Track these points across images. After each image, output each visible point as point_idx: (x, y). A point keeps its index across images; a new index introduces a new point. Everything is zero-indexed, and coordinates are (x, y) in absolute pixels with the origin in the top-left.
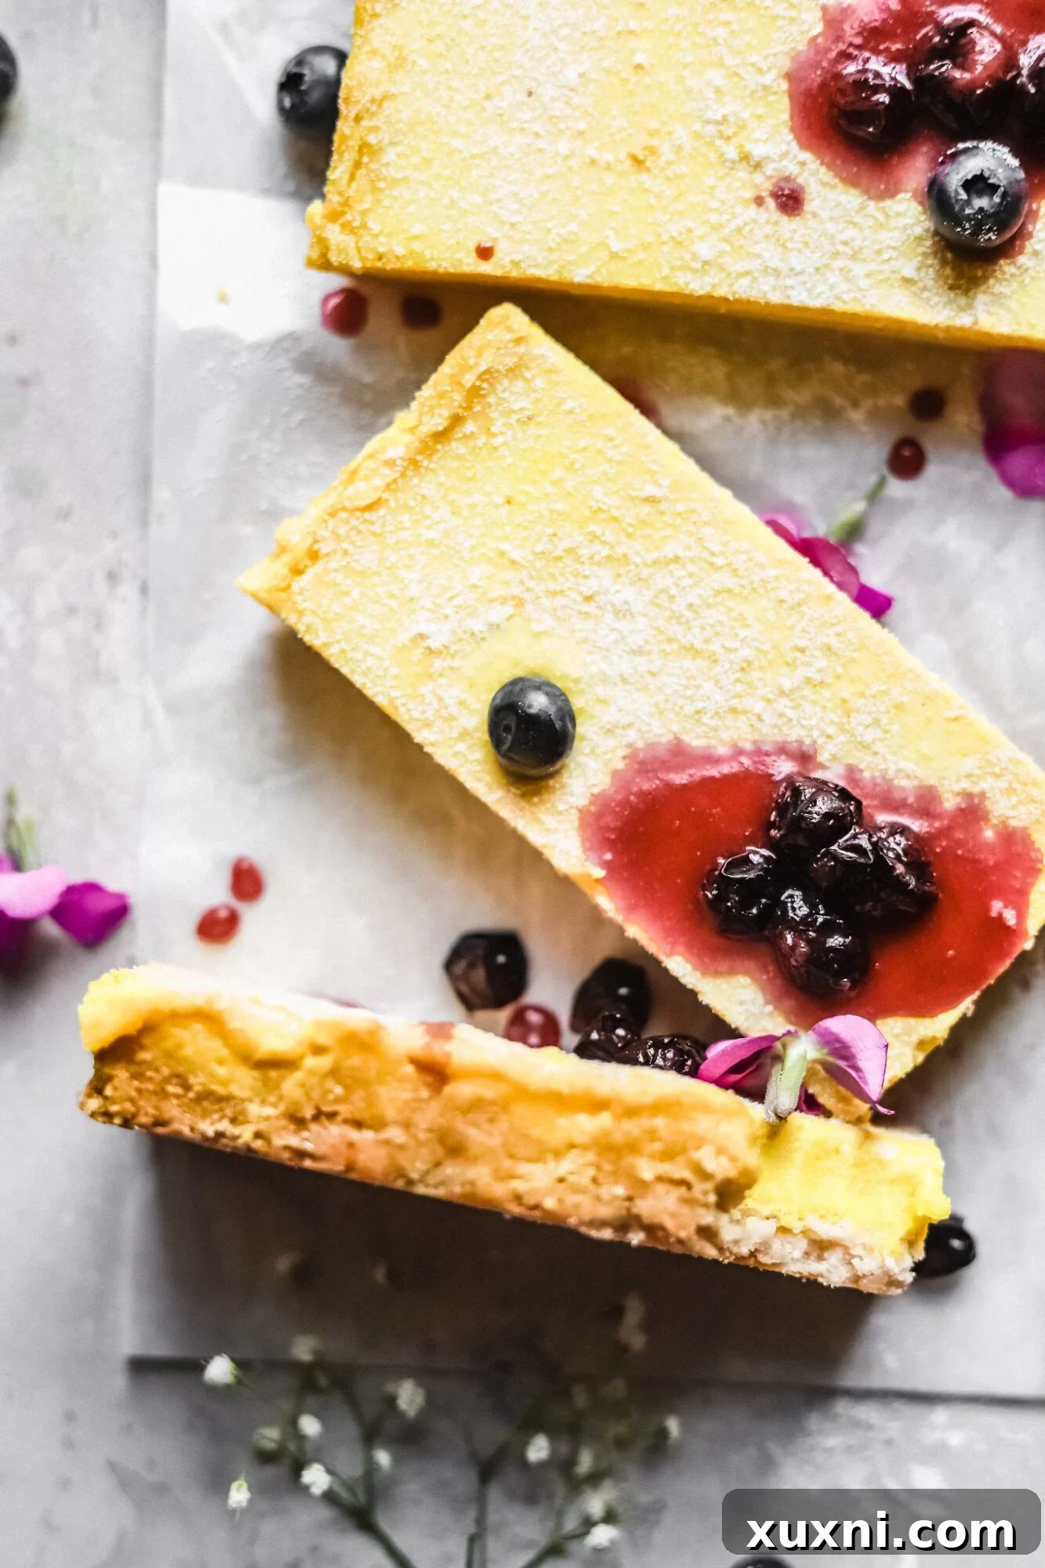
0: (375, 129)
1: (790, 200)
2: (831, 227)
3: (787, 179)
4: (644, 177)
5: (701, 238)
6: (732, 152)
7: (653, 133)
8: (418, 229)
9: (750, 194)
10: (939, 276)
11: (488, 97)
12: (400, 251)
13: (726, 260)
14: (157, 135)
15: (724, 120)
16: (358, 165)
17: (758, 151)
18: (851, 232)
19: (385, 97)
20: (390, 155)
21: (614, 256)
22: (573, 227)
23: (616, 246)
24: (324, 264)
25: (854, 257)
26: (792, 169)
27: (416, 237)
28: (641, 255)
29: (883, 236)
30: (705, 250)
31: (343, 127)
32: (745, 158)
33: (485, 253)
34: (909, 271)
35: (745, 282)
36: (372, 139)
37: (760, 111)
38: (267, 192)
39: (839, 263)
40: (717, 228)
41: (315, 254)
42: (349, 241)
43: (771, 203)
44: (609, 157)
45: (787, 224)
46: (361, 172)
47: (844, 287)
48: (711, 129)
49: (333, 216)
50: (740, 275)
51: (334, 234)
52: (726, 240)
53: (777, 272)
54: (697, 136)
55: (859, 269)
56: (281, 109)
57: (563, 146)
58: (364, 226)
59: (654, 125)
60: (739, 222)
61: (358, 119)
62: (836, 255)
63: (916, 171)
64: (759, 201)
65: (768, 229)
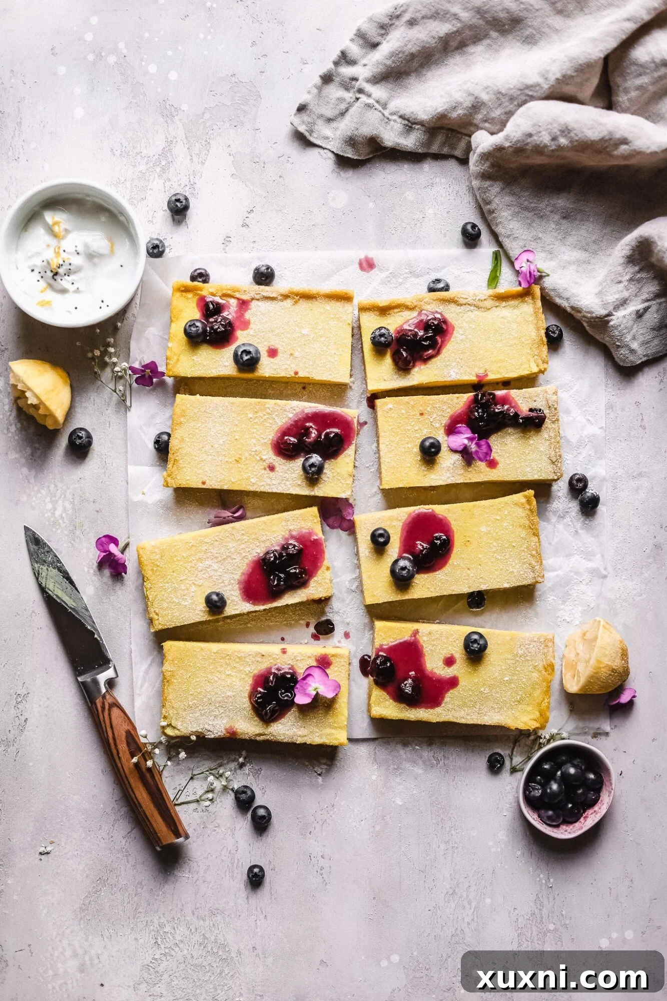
0: (177, 456)
1: (272, 468)
2: (281, 474)
3: (271, 463)
4: (239, 465)
5: (252, 478)
6: (258, 458)
7: (241, 455)
8: (188, 478)
9: (262, 467)
10: (306, 484)
11: (203, 448)
12: (184, 483)
13: (258, 482)
14: (126, 452)
15: (256, 451)
16: (174, 464)
17: (264, 457)
18: (286, 475)
19: (180, 448)
20: (181, 462)
21: (233, 483)
22: (223, 477)
23: (233, 480)
24: (168, 486)
25: (287, 480)
26: (272, 461)
27: (188, 480)
28: (239, 482)
29: (293, 475)
30: (253, 481)
31: (170, 456)
32: (261, 459)
33: (204, 483)
34: (299, 483)
35: (262, 487)
36: (177, 458)
37: (264, 448)
38: (152, 465)
39: (283, 482)
40: (256, 475)
41: (165, 484)
42: (173, 481)
43: (268, 469)
44: (230, 460)
45: (272, 474)
46: (175, 466)
47: (285, 487)
48: (253, 453)
49: (169, 476)
50: (261, 486)
51: (169, 479)
52: (258, 478)
53: (270, 485)
54: (250, 455)
55: (288, 483)
56: (155, 448)
57: (220, 458)
58: (176, 478)
59: (240, 453)
60: (260, 474)
61: (173, 454)
62: (282, 480)
63: (300, 461)
64: (265, 469)
65: (267, 475)
